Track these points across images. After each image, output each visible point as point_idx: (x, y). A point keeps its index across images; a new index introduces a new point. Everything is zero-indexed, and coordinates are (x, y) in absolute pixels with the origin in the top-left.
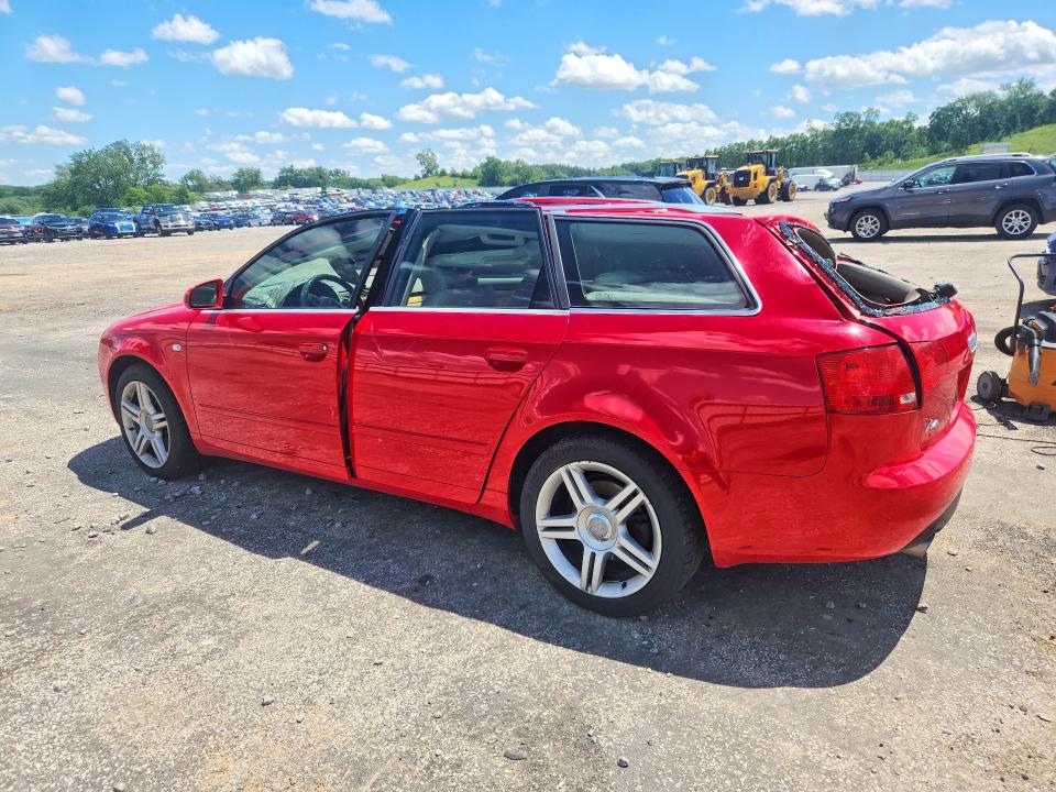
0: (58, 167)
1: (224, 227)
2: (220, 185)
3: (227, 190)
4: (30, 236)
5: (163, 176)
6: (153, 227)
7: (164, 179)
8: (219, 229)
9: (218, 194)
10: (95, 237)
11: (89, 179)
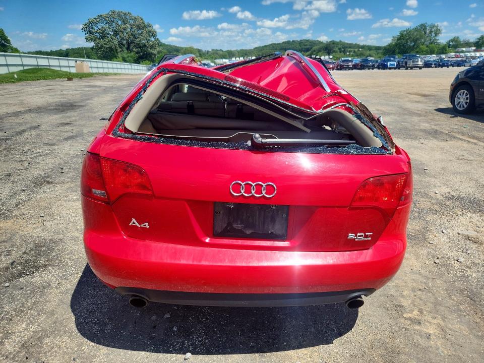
0: (393, 37)
1: (445, 66)
2: (468, 44)
3: (470, 47)
4: (355, 67)
5: (438, 40)
6: (404, 65)
7: (438, 41)
8: (442, 67)
9: (464, 49)
10: (379, 69)
11: (404, 42)
